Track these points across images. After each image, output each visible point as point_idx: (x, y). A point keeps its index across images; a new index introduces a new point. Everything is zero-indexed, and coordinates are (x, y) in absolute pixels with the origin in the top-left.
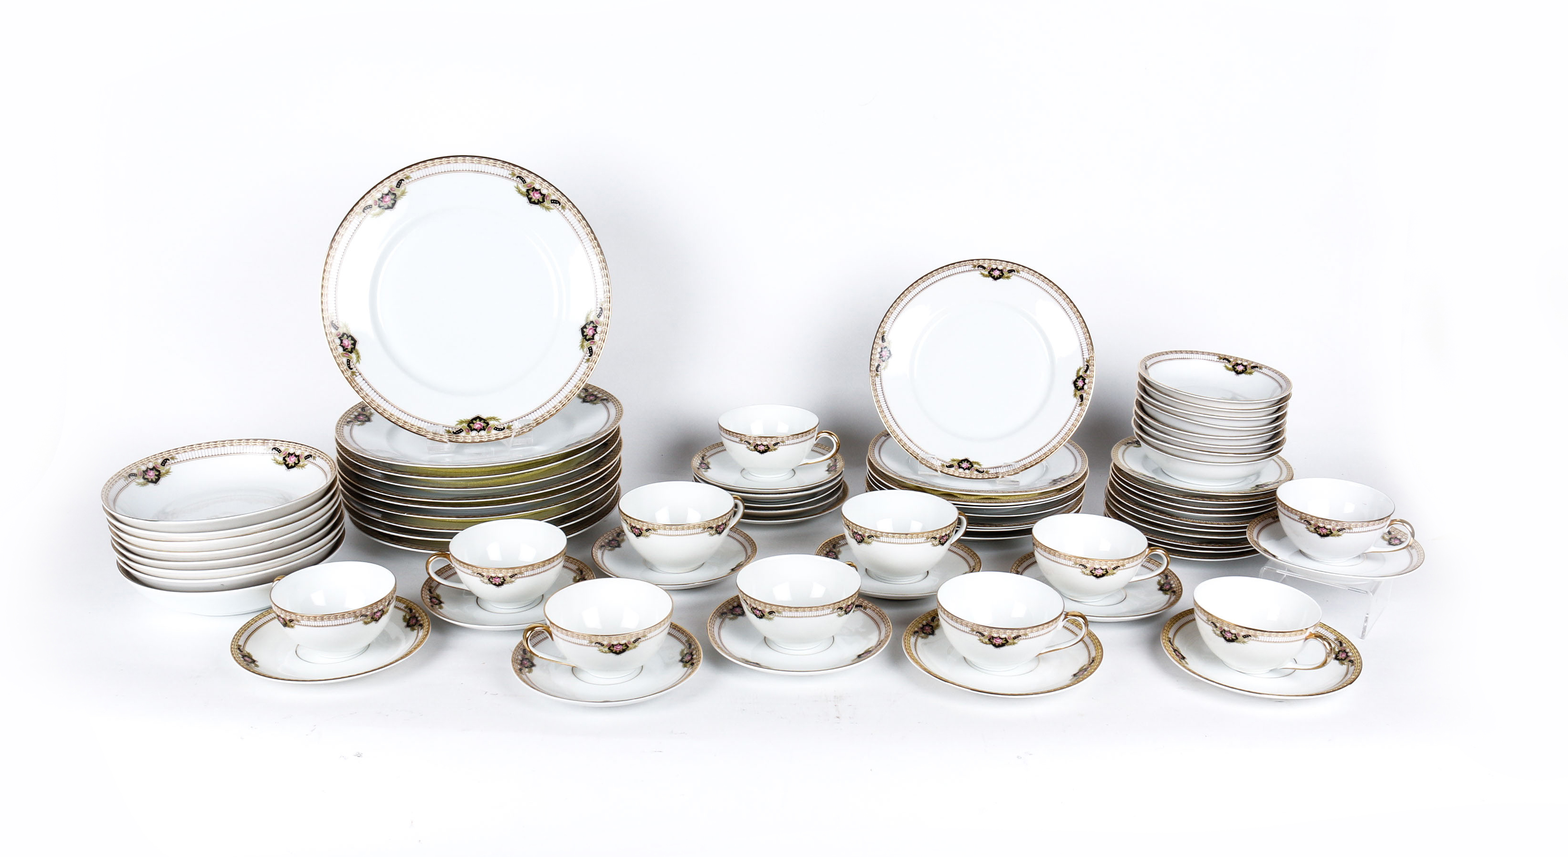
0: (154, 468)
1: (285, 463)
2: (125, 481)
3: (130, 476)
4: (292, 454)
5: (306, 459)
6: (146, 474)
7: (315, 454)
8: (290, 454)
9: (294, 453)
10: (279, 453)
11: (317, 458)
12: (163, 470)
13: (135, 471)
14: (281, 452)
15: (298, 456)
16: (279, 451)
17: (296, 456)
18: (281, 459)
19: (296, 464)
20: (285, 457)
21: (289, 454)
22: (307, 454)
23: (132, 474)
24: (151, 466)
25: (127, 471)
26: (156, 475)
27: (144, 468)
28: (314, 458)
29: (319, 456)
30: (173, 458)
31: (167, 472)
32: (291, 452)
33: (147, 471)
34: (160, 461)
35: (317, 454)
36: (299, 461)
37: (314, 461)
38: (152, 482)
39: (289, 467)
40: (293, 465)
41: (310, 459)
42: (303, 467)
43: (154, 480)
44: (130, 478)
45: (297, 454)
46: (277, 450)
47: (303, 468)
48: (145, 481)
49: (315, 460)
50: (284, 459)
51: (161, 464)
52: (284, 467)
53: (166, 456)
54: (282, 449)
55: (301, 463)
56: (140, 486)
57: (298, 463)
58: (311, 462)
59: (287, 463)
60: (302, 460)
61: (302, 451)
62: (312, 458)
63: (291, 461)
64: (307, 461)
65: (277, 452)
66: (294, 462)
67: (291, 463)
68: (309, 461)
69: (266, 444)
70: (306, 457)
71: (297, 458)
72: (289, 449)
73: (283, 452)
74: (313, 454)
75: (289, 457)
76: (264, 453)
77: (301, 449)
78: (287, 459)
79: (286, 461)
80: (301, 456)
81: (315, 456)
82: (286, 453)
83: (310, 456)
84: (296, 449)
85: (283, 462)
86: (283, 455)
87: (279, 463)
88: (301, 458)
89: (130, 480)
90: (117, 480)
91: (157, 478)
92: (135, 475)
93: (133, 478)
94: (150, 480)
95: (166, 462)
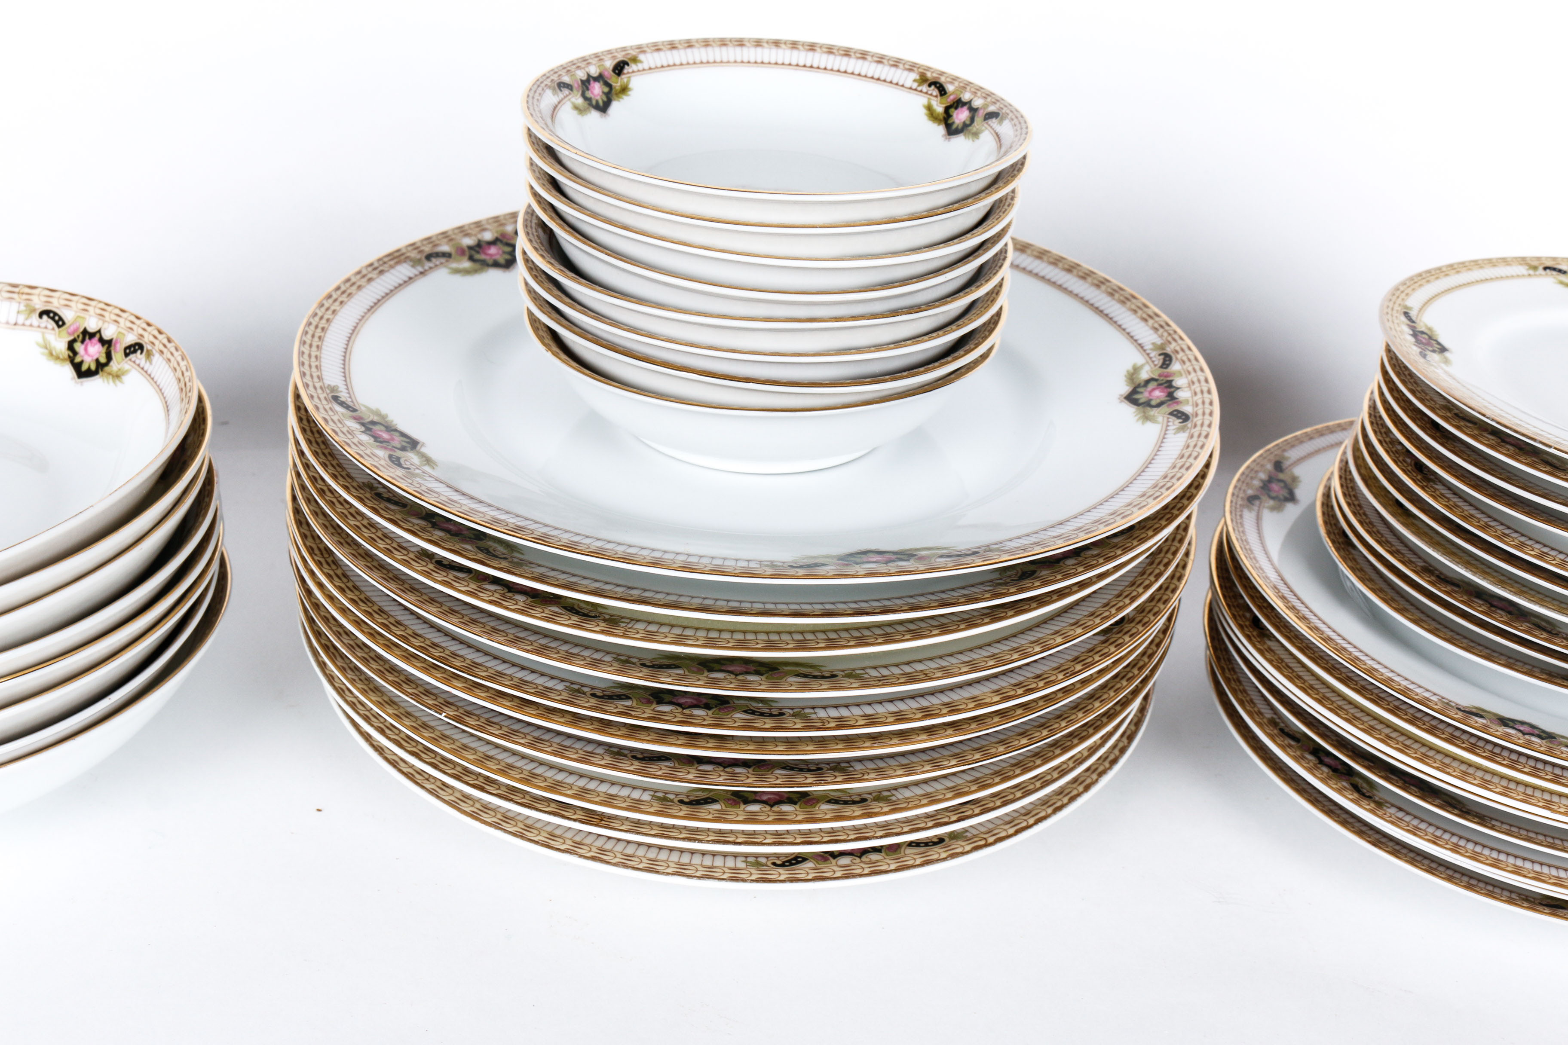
1: (72, 360)
4: (92, 335)
5: (127, 355)
7: (153, 343)
8: (87, 335)
9: (99, 331)
10: (59, 326)
11: (157, 358)
14: (64, 323)
15: (107, 344)
16: (59, 322)
17: (102, 341)
18: (61, 346)
19: (100, 367)
20: (74, 341)
21: (85, 332)
22: (131, 339)
28: (149, 355)
29: (162, 352)
32: (92, 328)
35: (156, 342)
36: (109, 357)
37: (147, 366)
39: (82, 372)
40: (93, 367)
41: (138, 357)
42: (117, 376)
45: (107, 335)
46: (53, 319)
47: (117, 382)
49: (151, 363)
50: (71, 346)
52: (68, 371)
54: (68, 315)
55: (114, 366)
57: (107, 364)
58: (139, 365)
59: (78, 359)
60: (118, 355)
61: (120, 330)
62: (141, 353)
63: (89, 355)
64: (129, 362)
65: (51, 324)
66: (95, 358)
67: (89, 362)
68: (134, 362)
69: (25, 297)
70: (129, 347)
71: (106, 346)
72: (84, 318)
73: (70, 326)
74: (146, 341)
75: (83, 342)
76: (15, 324)
77: (116, 321)
78: (78, 346)
79: (75, 353)
80: (116, 343)
81: (149, 348)
82: (76, 330)
83: (137, 347)
84: (104, 322)
85: (66, 356)
86: (69, 334)
87: (57, 358)
88: (115, 349)
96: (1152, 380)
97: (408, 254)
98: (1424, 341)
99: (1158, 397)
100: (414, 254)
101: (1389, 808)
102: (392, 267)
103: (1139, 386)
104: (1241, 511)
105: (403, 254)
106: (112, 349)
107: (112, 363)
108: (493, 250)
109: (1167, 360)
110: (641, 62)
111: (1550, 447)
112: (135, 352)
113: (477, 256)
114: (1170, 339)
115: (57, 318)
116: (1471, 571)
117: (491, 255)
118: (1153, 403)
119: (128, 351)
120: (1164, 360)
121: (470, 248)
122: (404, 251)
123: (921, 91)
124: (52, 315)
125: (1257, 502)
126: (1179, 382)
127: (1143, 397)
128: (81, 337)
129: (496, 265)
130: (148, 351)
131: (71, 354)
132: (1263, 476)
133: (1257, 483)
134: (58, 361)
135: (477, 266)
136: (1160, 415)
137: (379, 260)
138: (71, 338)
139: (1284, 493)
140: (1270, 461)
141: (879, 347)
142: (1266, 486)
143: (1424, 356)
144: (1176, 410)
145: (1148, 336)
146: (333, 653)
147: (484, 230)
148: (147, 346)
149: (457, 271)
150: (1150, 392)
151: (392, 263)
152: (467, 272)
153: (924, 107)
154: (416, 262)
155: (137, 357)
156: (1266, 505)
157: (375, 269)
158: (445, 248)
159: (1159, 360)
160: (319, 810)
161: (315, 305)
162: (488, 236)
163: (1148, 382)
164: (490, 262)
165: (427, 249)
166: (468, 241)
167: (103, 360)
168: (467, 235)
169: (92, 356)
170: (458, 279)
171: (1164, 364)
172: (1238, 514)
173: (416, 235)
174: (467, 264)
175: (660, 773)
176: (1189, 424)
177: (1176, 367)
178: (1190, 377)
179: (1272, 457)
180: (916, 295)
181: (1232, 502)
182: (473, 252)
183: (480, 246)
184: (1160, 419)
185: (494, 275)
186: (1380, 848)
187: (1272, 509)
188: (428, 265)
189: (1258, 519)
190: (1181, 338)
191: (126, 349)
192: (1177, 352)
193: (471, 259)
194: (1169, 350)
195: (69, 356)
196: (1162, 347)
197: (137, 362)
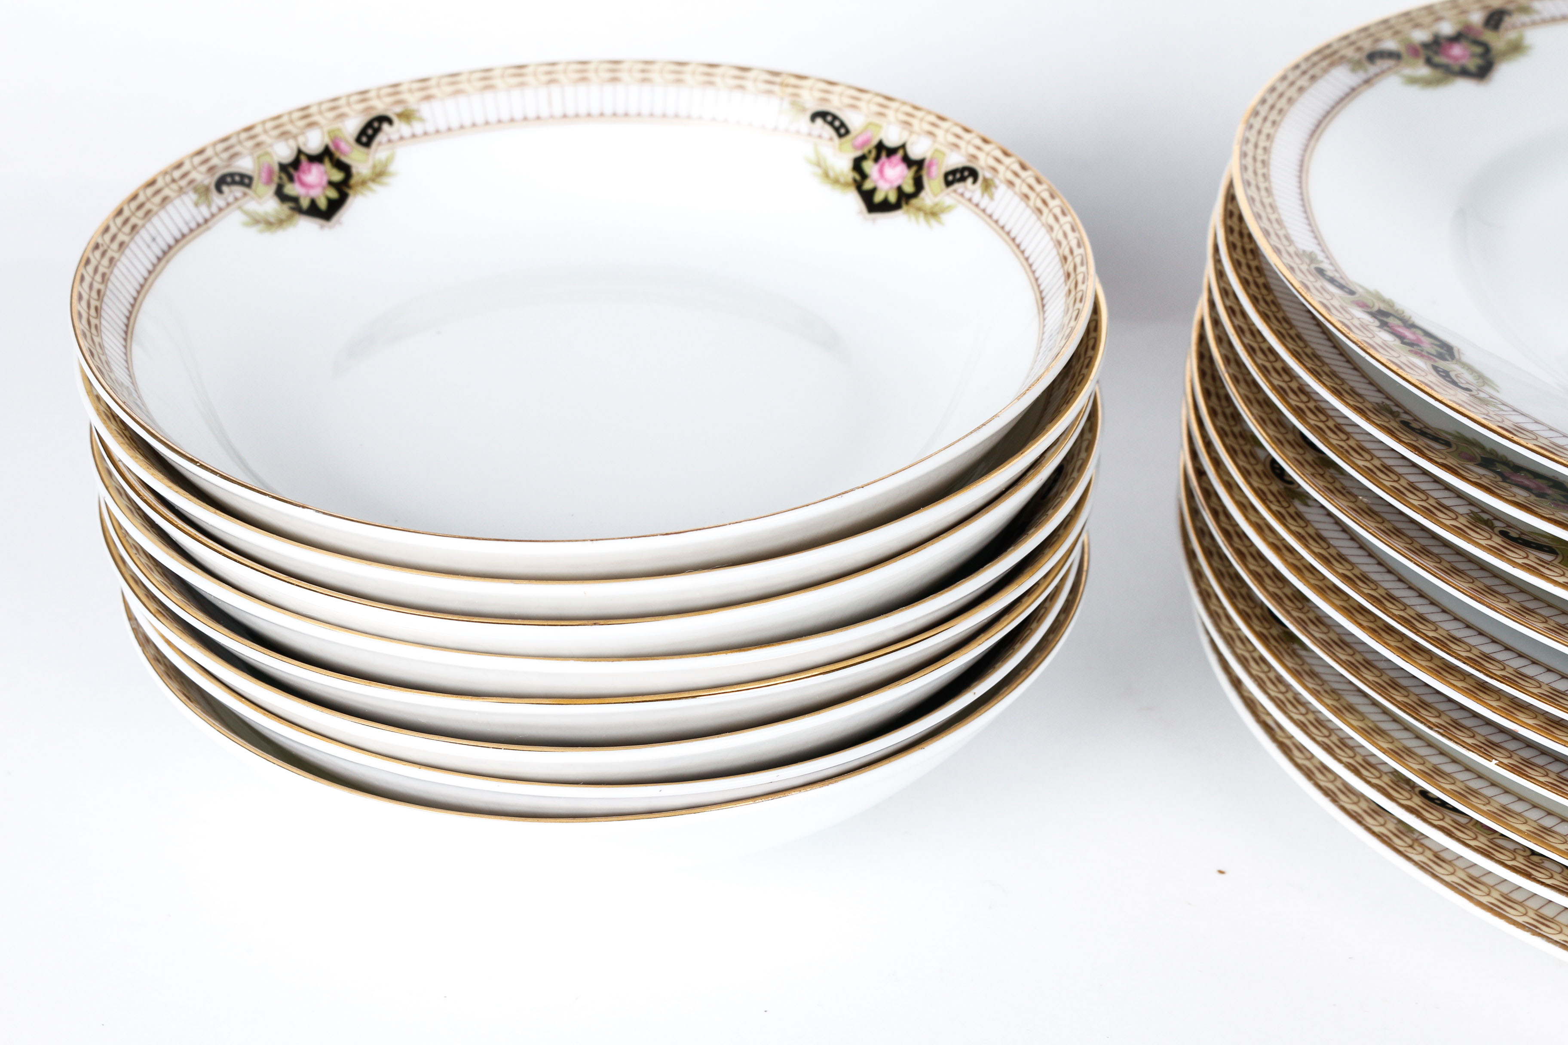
0: (326, 155)
1: (859, 186)
2: (196, 205)
3: (221, 183)
4: (891, 152)
5: (948, 184)
6: (291, 179)
7: (995, 170)
8: (882, 151)
9: (903, 146)
10: (840, 136)
11: (1001, 191)
12: (361, 163)
13: (245, 164)
14: (847, 132)
15: (917, 166)
16: (841, 129)
17: (908, 161)
18: (843, 164)
19: (903, 199)
20: (863, 158)
21: (880, 147)
22: (956, 160)
23: (232, 175)
24: (314, 143)
25: (215, 161)
26: (331, 184)
27: (284, 152)
28: (988, 185)
29: (1011, 184)
30: (407, 116)
31: (379, 174)
32: (891, 141)
33: (296, 164)
34: (353, 125)
35: (1001, 168)
36: (919, 184)
37: (985, 202)
38: (313, 211)
39: (875, 205)
40: (893, 198)
41: (968, 187)
42: (933, 214)
43: (322, 204)
44: (221, 192)
45: (915, 153)
46: (831, 124)
47: (933, 222)
48: (284, 209)
49: (992, 198)
50: (857, 165)
51: (358, 140)
52: (854, 201)
53: (380, 107)
54: (854, 120)
55: (927, 198)
56: (261, 231)
57: (915, 195)
58: (970, 200)
59: (868, 185)
60: (933, 183)
61: (937, 146)
62: (975, 181)
63: (886, 180)
64: (953, 195)
65: (829, 131)
66: (896, 184)
67: (885, 190)
68: (962, 195)
69: (790, 90)
70: (953, 172)
71: (914, 169)
72: (879, 126)
73: (856, 137)
74: (982, 164)
75: (876, 160)
76: (775, 129)
77: (931, 134)
78: (869, 166)
79: (864, 176)
80: (931, 164)
81: (989, 175)
82: (866, 143)
83: (966, 173)
84: (912, 133)
85: (850, 179)
86: (856, 148)
87: (836, 182)
88: (929, 174)
89: (218, 200)
90: (157, 199)
91: (333, 194)
92: (244, 180)
93: (232, 192)
94: (305, 203)
95: (377, 131)
97: (1343, 52)
100: (1349, 52)
102: (1325, 71)
105: (1334, 53)
106: (924, 173)
107: (923, 194)
108: (1457, 50)
112: (963, 179)
113: (1439, 59)
115: (837, 123)
117: (1456, 59)
119: (950, 178)
121: (1426, 46)
122: (1335, 47)
124: (829, 118)
128: (874, 153)
129: (1464, 73)
130: (985, 180)
131: (858, 177)
134: (839, 187)
135: (1438, 73)
137: (1307, 59)
138: (858, 153)
146: (1275, 647)
147: (1439, 19)
148: (984, 173)
149: (1413, 81)
151: (1324, 64)
152: (1427, 83)
154: (1356, 66)
155: (966, 188)
157: (1304, 73)
158: (1390, 45)
160: (1221, 872)
161: (1240, 128)
162: (1447, 28)
164: (1456, 68)
165: (1367, 45)
166: (1421, 36)
167: (909, 188)
168: (1417, 26)
169: (890, 182)
170: (1416, 93)
173: (1350, 24)
174: (1424, 71)
182: (1430, 53)
183: (1437, 44)
185: (1464, 87)
188: (1373, 69)
191: (946, 175)
193: (1429, 62)
195: (855, 181)
197: (968, 195)
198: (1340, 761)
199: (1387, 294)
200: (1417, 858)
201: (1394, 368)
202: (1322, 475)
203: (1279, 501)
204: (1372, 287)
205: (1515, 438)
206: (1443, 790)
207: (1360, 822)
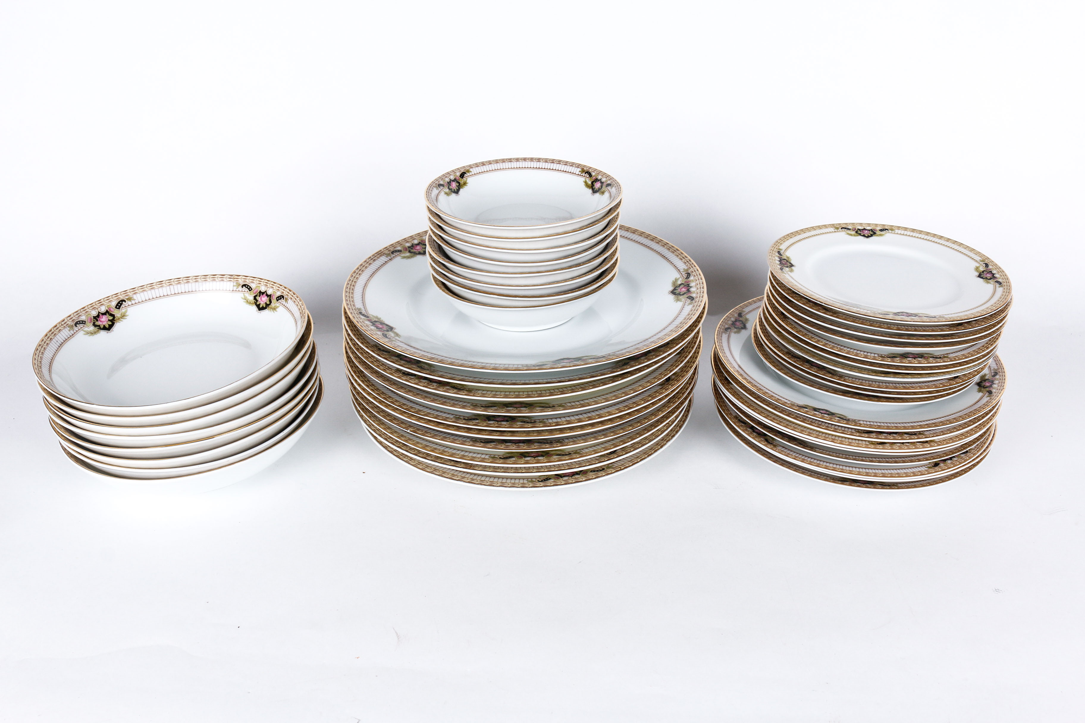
0: (107, 313)
1: (256, 304)
2: (69, 331)
3: (76, 324)
4: (263, 293)
5: (277, 300)
6: (97, 321)
7: (287, 295)
8: (261, 293)
9: (266, 291)
10: (250, 291)
11: (290, 301)
12: (117, 313)
13: (83, 318)
14: (252, 289)
15: (269, 296)
16: (250, 289)
17: (267, 295)
18: (251, 298)
19: (267, 305)
20: (256, 296)
21: (260, 292)
22: (279, 294)
23: (79, 321)
24: (103, 309)
25: (74, 318)
26: (109, 320)
27: (94, 313)
28: (286, 300)
29: (291, 299)
30: (130, 299)
31: (123, 316)
32: (263, 290)
33: (98, 316)
34: (114, 304)
35: (289, 295)
36: (270, 301)
37: (286, 304)
38: (105, 328)
39: (260, 308)
40: (264, 306)
41: (282, 301)
42: (274, 309)
43: (107, 326)
44: (77, 326)
45: (269, 293)
46: (247, 288)
47: (275, 311)
48: (96, 329)
50: (255, 298)
51: (116, 307)
52: (255, 308)
53: (122, 297)
54: (253, 286)
55: (273, 305)
56: (90, 336)
57: (270, 304)
58: (283, 304)
59: (258, 303)
60: (274, 301)
61: (274, 290)
62: (283, 299)
63: (263, 301)
64: (279, 303)
65: (247, 290)
66: (265, 302)
67: (262, 304)
68: (281, 303)
69: (236, 280)
70: (278, 297)
72: (259, 287)
73: (254, 290)
74: (285, 294)
75: (259, 296)
76: (233, 291)
77: (272, 287)
78: (258, 298)
79: (257, 301)
80: (273, 296)
81: (286, 297)
82: (257, 292)
83: (281, 297)
84: (268, 288)
85: (253, 302)
86: (254, 293)
88: (273, 298)
89: (76, 329)
90: (57, 331)
91: (110, 323)
92: (83, 322)
93: (80, 326)
94: (102, 327)
95: (121, 304)
96: (682, 284)
97: (385, 252)
98: (784, 263)
99: (683, 291)
100: (387, 252)
101: (778, 447)
102: (378, 258)
103: (677, 287)
104: (722, 334)
105: (383, 252)
106: (271, 298)
107: (272, 304)
108: (418, 247)
109: (689, 275)
110: (471, 172)
111: (822, 303)
112: (281, 299)
113: (412, 251)
114: (690, 267)
115: (249, 287)
116: (801, 352)
117: (417, 250)
118: (681, 294)
119: (278, 299)
120: (687, 276)
121: (409, 247)
122: (383, 251)
123: (582, 176)
124: (247, 286)
125: (729, 330)
126: (692, 284)
127: (677, 292)
128: (259, 294)
129: (420, 253)
130: (286, 298)
131: (255, 301)
132: (733, 319)
133: (730, 322)
134: (250, 304)
135: (412, 254)
136: (683, 298)
137: (373, 255)
139: (742, 326)
140: (736, 313)
141: (566, 280)
142: (734, 324)
143: (781, 269)
144: (689, 296)
145: (682, 266)
146: (365, 411)
147: (413, 239)
148: (285, 297)
149: (404, 257)
150: (681, 289)
151: (378, 256)
152: (408, 257)
153: (584, 182)
154: (388, 255)
155: (281, 301)
156: (733, 331)
157: (372, 259)
158: (399, 248)
159: (685, 276)
160: (364, 473)
161: (350, 276)
162: (416, 242)
163: (680, 285)
164: (417, 253)
165: (392, 249)
166: (408, 245)
167: (268, 303)
168: (407, 242)
169: (264, 302)
170: (405, 261)
171: (687, 277)
172: (720, 335)
173: (387, 244)
174: (408, 254)
175: (491, 447)
176: (694, 301)
177: (692, 278)
178: (696, 282)
179: (738, 312)
180: (579, 259)
181: (718, 330)
182: (410, 249)
183: (413, 246)
184: (683, 300)
185: (419, 257)
186: (776, 463)
187: (735, 333)
188: (393, 256)
189: (729, 337)
190: (695, 266)
191: (277, 298)
192: (693, 272)
193: (410, 252)
194: (689, 272)
195: (255, 302)
196: (687, 270)
197: (282, 303)
198: (382, 438)
199: (379, 316)
200: (405, 460)
201: (371, 335)
202: (365, 365)
203: (359, 373)
204: (375, 314)
205: (396, 349)
206: (402, 440)
207: (392, 453)
